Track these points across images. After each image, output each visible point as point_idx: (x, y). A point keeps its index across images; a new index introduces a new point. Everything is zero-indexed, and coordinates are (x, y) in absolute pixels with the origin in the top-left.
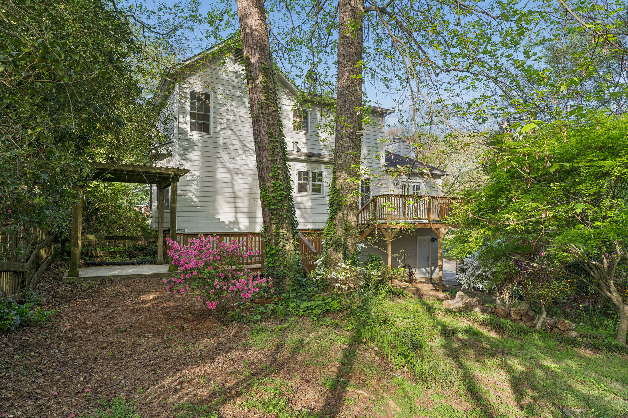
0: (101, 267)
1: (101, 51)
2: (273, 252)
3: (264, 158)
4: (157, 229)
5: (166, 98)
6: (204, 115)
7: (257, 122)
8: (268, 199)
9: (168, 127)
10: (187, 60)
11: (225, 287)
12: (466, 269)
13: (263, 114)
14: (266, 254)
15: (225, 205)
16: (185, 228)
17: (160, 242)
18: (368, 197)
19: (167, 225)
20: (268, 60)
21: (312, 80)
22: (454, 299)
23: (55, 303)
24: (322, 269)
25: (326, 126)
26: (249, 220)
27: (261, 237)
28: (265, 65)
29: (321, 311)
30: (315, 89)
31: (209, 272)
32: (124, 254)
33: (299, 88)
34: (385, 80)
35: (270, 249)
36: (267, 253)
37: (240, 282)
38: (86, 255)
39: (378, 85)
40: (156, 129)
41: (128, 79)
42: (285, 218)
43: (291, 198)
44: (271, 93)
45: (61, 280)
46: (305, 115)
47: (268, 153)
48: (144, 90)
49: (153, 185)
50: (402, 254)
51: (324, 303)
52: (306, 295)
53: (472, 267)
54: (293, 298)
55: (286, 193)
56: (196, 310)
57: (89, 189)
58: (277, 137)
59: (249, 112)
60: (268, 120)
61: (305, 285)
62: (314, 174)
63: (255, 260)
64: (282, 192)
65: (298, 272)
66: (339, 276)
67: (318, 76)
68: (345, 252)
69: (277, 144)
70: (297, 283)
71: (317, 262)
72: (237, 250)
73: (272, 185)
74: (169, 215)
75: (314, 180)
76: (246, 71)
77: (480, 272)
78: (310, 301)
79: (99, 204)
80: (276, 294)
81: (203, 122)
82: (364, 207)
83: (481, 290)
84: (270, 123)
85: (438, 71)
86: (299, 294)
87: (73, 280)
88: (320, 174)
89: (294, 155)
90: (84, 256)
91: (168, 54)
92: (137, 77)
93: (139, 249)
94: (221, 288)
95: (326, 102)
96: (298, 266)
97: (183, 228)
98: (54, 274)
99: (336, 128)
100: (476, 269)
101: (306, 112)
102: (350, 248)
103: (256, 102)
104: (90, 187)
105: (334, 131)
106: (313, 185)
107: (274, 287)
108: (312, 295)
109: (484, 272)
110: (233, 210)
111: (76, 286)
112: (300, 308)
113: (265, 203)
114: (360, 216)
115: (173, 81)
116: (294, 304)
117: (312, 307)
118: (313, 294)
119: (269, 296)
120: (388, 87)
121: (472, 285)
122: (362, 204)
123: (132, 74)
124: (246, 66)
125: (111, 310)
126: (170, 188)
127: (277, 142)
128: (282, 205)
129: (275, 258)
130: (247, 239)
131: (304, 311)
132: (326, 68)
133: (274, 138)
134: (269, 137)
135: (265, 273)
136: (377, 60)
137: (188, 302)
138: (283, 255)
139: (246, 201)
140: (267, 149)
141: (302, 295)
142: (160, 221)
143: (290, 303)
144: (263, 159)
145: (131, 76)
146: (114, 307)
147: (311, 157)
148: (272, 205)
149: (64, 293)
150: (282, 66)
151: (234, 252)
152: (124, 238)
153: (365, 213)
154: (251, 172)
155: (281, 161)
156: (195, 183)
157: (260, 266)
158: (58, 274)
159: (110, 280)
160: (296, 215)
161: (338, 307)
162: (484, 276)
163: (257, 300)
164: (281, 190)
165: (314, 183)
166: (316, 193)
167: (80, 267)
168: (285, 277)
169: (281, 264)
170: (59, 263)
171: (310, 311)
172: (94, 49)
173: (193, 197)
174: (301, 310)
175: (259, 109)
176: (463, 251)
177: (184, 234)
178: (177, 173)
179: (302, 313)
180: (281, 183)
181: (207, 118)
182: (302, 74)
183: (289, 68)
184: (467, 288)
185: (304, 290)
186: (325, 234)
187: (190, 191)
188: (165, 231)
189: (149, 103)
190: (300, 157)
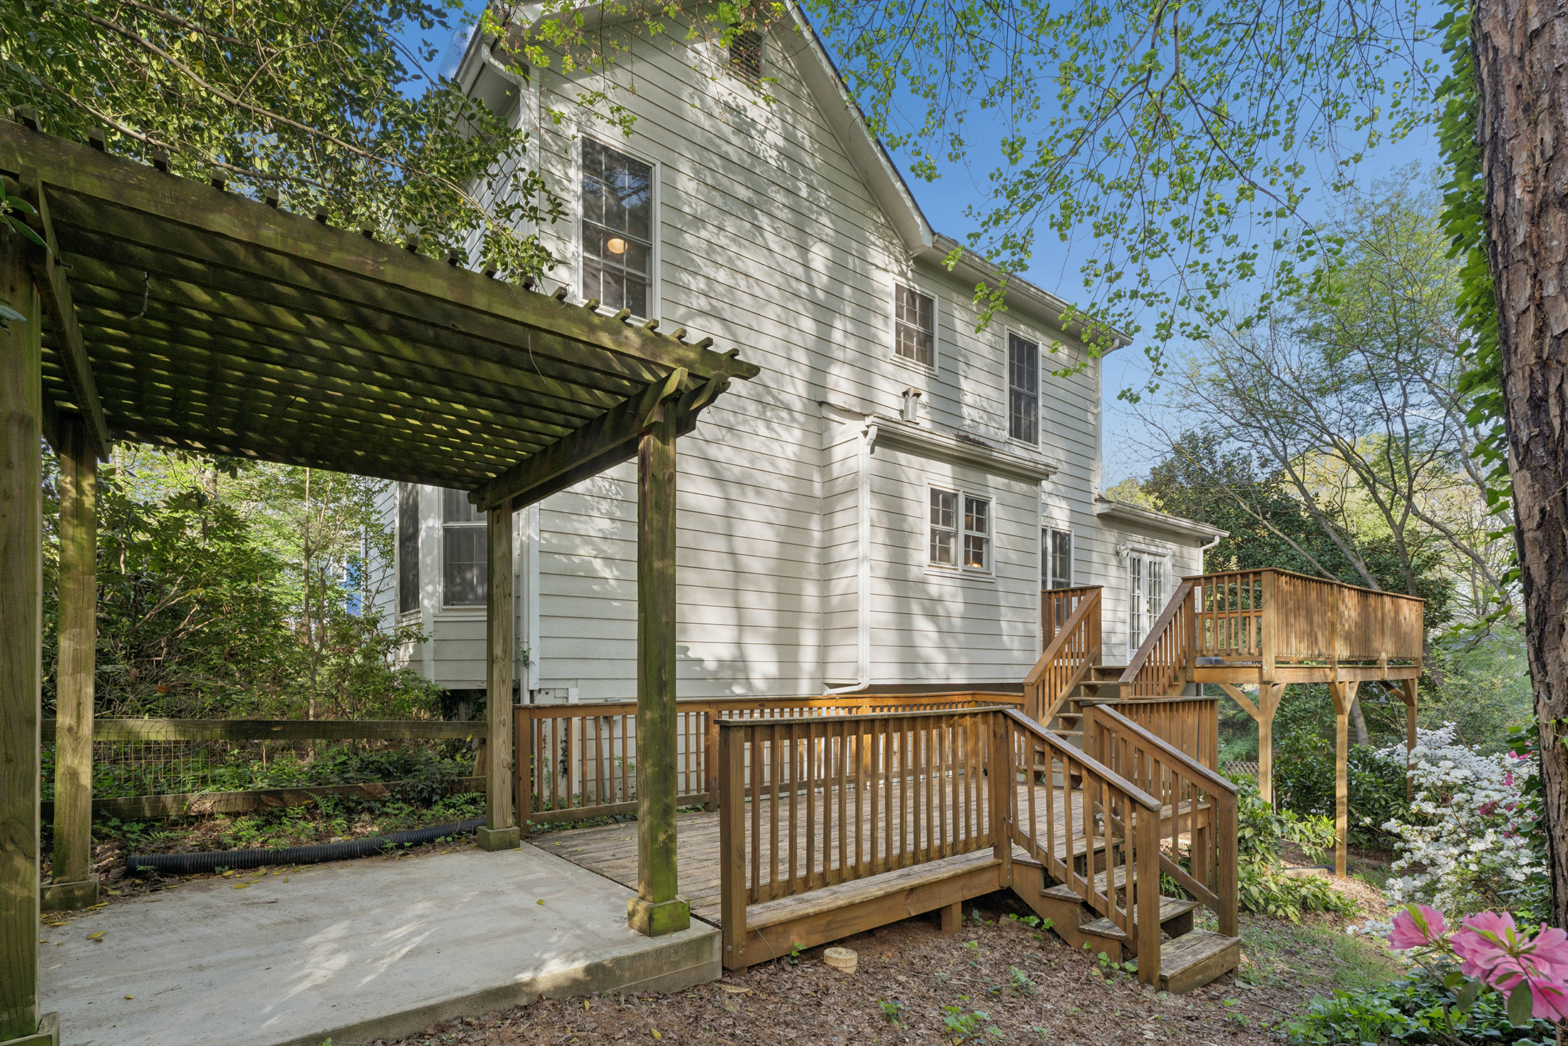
15: (700, 596)
16: (568, 684)
17: (501, 749)
26: (779, 654)
32: (318, 798)
38: (132, 814)
62: (969, 503)
75: (969, 523)
81: (626, 269)
88: (985, 507)
101: (929, 304)
110: (729, 615)
139: (769, 586)
142: (498, 651)
147: (974, 443)
154: (782, 485)
156: (605, 506)
166: (973, 567)
173: (598, 564)
187: (586, 538)
190: (947, 440)
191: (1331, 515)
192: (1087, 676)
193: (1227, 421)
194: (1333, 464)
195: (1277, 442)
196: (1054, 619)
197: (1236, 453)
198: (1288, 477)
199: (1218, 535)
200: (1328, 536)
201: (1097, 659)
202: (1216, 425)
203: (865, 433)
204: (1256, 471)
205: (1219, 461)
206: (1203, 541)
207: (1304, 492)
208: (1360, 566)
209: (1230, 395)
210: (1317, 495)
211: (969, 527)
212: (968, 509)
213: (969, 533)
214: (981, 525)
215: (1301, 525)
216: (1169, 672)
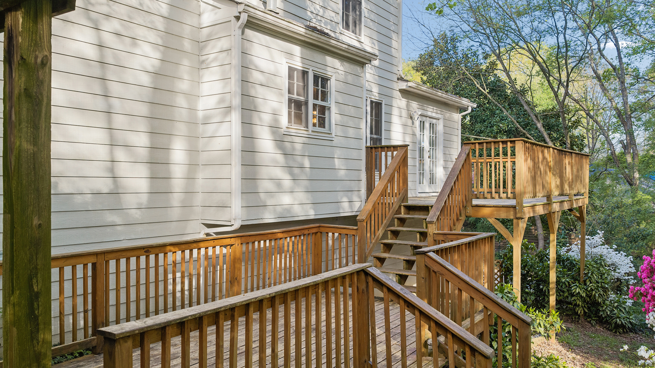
62: (316, 80)
75: (316, 95)
106: (314, 108)
166: (318, 129)
190: (300, 29)
191: (523, 92)
192: (398, 212)
193: (466, 27)
194: (526, 61)
195: (494, 44)
196: (374, 167)
197: (470, 49)
198: (500, 66)
199: (470, 105)
200: (522, 106)
201: (405, 198)
202: (458, 29)
203: (238, 18)
204: (482, 61)
205: (460, 55)
206: (462, 109)
207: (509, 76)
208: (539, 125)
209: (467, 10)
210: (515, 79)
211: (316, 97)
212: (316, 83)
213: (316, 102)
214: (324, 96)
215: (506, 97)
216: (457, 210)
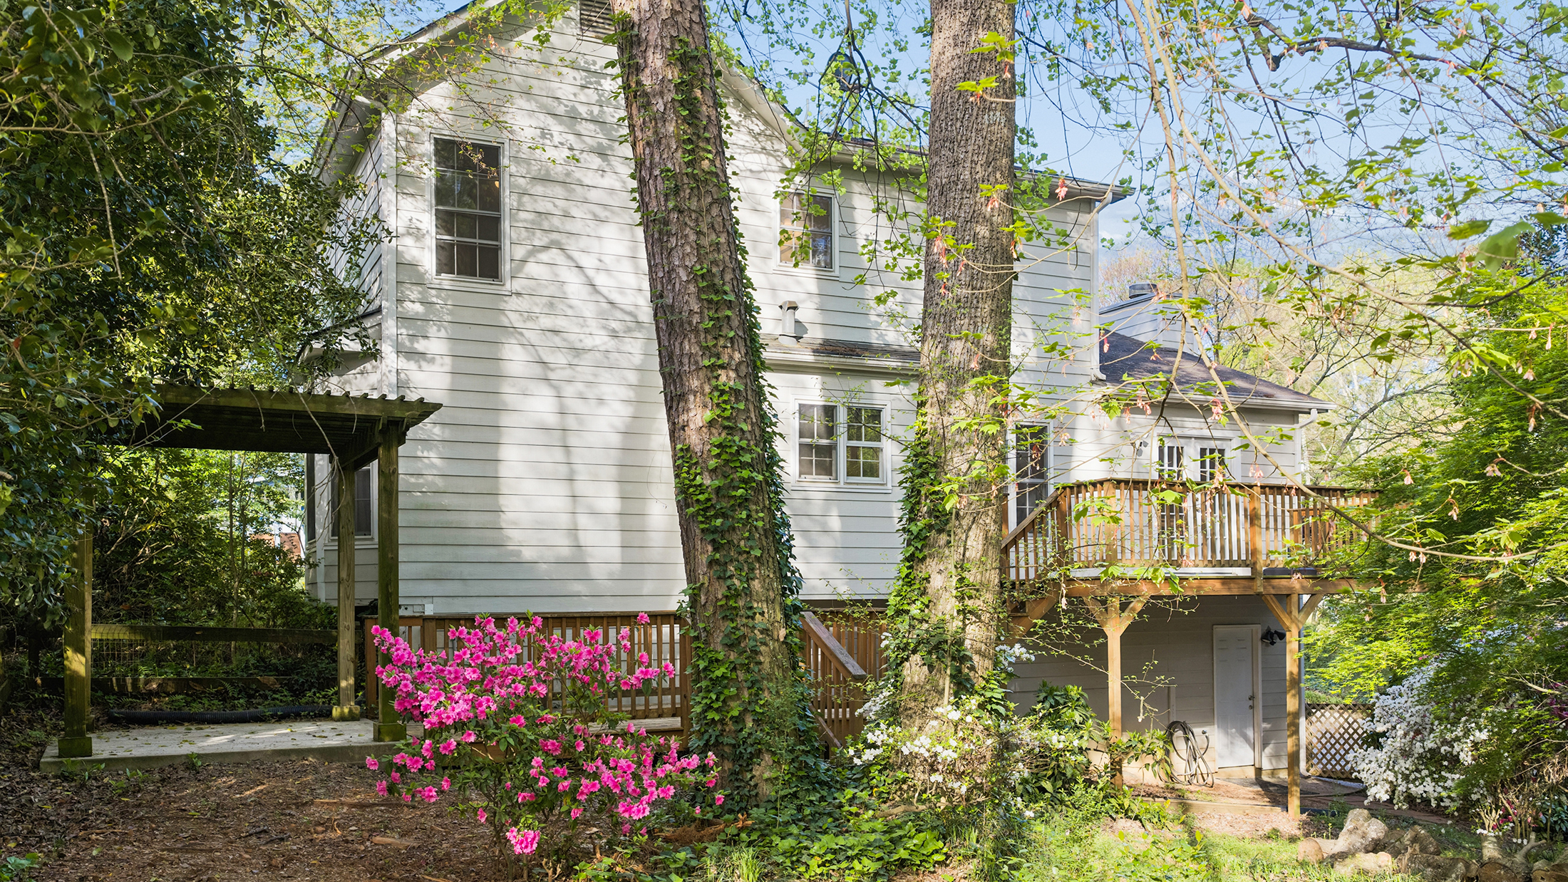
0: (158, 729)
1: (161, 19)
2: (719, 673)
3: (686, 360)
4: (335, 604)
5: (353, 161)
6: (482, 217)
7: (660, 240)
8: (702, 497)
9: (361, 261)
10: (422, 32)
11: (565, 784)
12: (1383, 734)
13: (680, 212)
14: (697, 681)
16: (424, 601)
17: (346, 647)
18: (1040, 491)
19: (367, 591)
20: (696, 28)
21: (843, 89)
22: (1336, 836)
23: (26, 838)
24: (883, 726)
25: (893, 249)
27: (677, 628)
28: (686, 44)
29: (879, 865)
30: (854, 121)
31: (513, 733)
32: (227, 685)
33: (800, 118)
34: (1093, 84)
35: (711, 662)
36: (698, 675)
37: (615, 769)
38: (108, 689)
39: (1073, 100)
40: (322, 268)
41: (229, 102)
42: (758, 559)
43: (777, 493)
44: (708, 140)
45: (36, 766)
46: (823, 213)
47: (698, 343)
48: (280, 139)
49: (317, 456)
50: (1152, 675)
51: (891, 841)
52: (830, 815)
53: (1404, 725)
54: (787, 824)
55: (760, 478)
56: (473, 862)
57: (107, 475)
58: (727, 288)
59: (635, 205)
60: (699, 233)
61: (826, 783)
62: (855, 414)
63: (660, 703)
64: (745, 473)
65: (802, 736)
66: (939, 749)
67: (864, 76)
68: (960, 671)
69: (729, 313)
70: (801, 773)
71: (867, 705)
72: (602, 663)
73: (716, 451)
74: (374, 557)
75: (854, 434)
76: (623, 66)
77: (1430, 744)
78: (841, 833)
79: (142, 522)
80: (731, 811)
81: (477, 241)
82: (1026, 522)
83: (1434, 804)
84: (705, 242)
85: (1276, 50)
86: (807, 811)
87: (77, 769)
88: (876, 415)
89: (787, 350)
90: (100, 693)
91: (360, 14)
92: (259, 94)
93: (276, 669)
94: (552, 785)
95: (894, 166)
96: (801, 718)
97: (419, 601)
98: (13, 750)
99: (928, 254)
100: (1418, 732)
101: (825, 202)
102: (976, 658)
103: (657, 172)
104: (107, 467)
105: (922, 267)
106: (853, 452)
107: (722, 788)
108: (851, 814)
109: (1445, 742)
111: (83, 786)
112: (812, 856)
113: (691, 510)
114: (1012, 555)
115: (377, 104)
116: (789, 843)
117: (850, 853)
118: (854, 809)
119: (710, 816)
120: (1107, 108)
121: (1402, 788)
122: (1021, 515)
123: (242, 86)
124: (621, 50)
125: (201, 859)
126: (374, 467)
127: (729, 305)
128: (749, 516)
129: (726, 692)
130: (632, 631)
131: (823, 865)
132: (892, 47)
133: (717, 292)
134: (701, 290)
135: (694, 742)
136: (1070, 12)
137: (444, 838)
138: (753, 683)
140: (696, 331)
141: (816, 816)
142: (344, 575)
143: (776, 840)
144: (681, 363)
145: (238, 94)
146: (211, 850)
147: (844, 355)
148: (716, 516)
149: (49, 808)
150: (741, 43)
151: (595, 670)
152: (226, 634)
153: (1031, 546)
155: (743, 370)
157: (676, 722)
158: (27, 750)
159: (191, 765)
160: (794, 551)
161: (937, 851)
162: (1445, 758)
163: (668, 831)
164: (744, 465)
165: (854, 443)
166: (861, 479)
167: (92, 728)
168: (759, 753)
169: (746, 710)
170: (25, 716)
171: (844, 865)
172: (140, 12)
174: (814, 863)
175: (666, 195)
176: (1368, 668)
177: (426, 619)
178: (398, 414)
179: (819, 871)
180: (744, 443)
181: (492, 227)
182: (809, 69)
183: (766, 49)
184: (1385, 797)
185: (823, 799)
186: (890, 612)
188: (359, 610)
189: (299, 182)
190: (805, 357)
212: (855, 418)
